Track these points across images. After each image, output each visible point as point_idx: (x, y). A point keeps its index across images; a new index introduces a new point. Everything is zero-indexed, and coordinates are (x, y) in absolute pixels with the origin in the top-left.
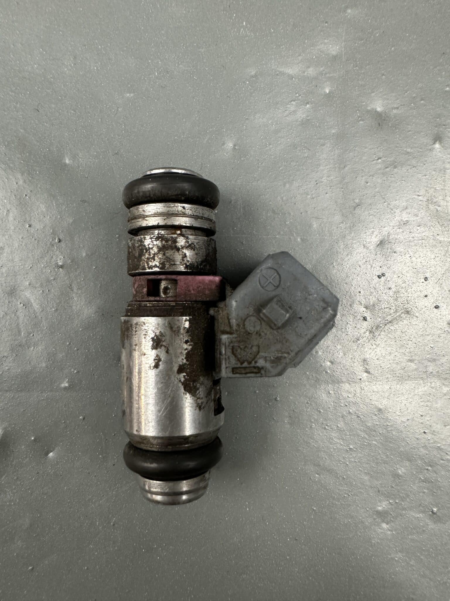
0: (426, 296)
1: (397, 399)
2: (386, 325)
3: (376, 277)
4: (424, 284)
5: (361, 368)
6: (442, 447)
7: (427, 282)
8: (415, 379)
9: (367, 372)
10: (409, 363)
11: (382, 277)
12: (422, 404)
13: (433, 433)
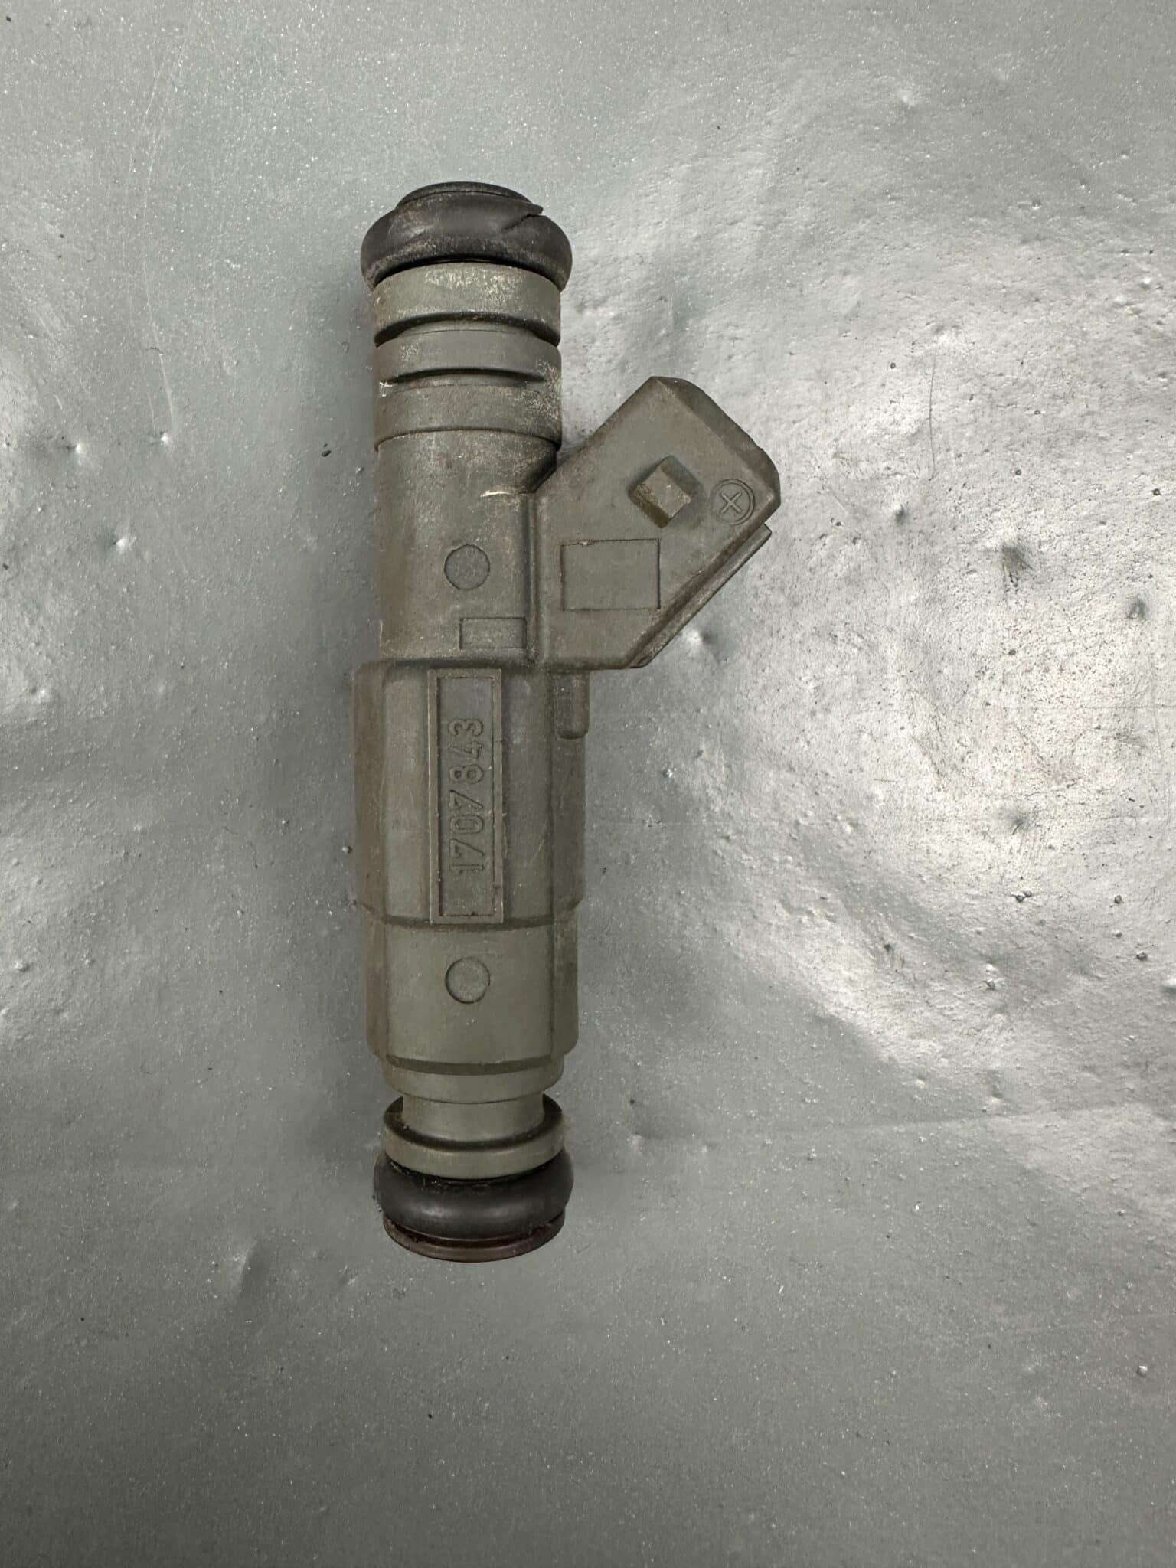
0: (1119, 936)
1: (1061, 1149)
2: (1035, 997)
3: (1014, 899)
4: (1114, 910)
5: (986, 1088)
6: (1158, 1242)
7: (1121, 905)
8: (1098, 1105)
9: (997, 1095)
10: (1087, 1074)
11: (1026, 899)
12: (1115, 1156)
13: (1139, 1214)
